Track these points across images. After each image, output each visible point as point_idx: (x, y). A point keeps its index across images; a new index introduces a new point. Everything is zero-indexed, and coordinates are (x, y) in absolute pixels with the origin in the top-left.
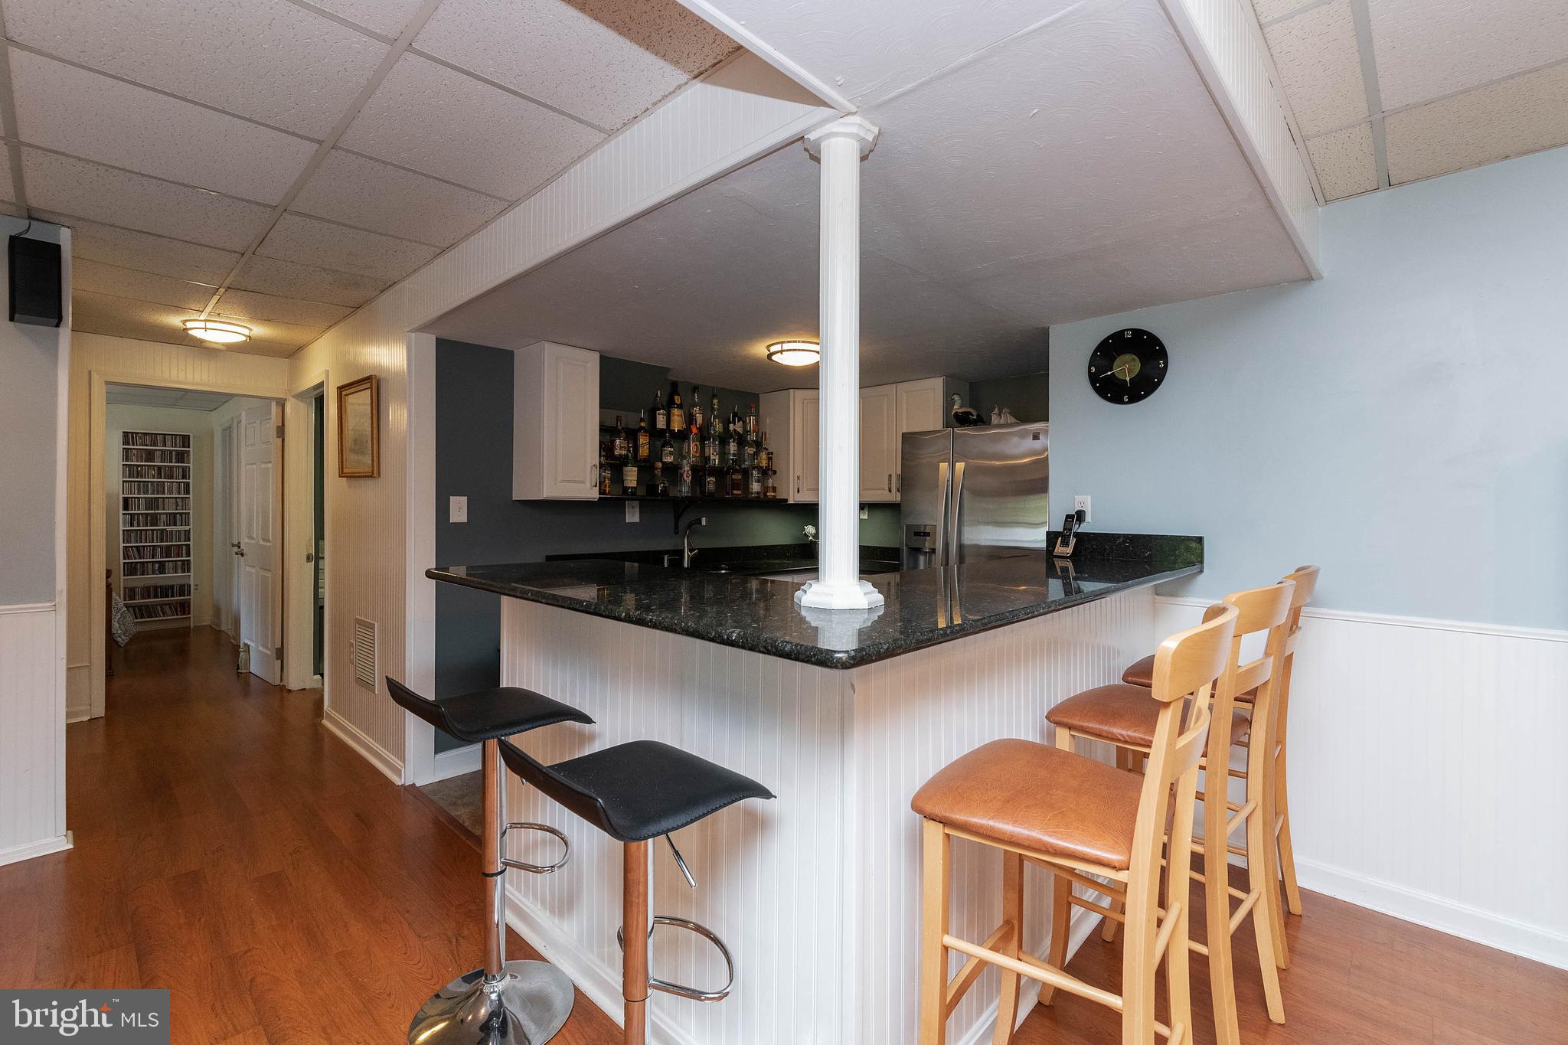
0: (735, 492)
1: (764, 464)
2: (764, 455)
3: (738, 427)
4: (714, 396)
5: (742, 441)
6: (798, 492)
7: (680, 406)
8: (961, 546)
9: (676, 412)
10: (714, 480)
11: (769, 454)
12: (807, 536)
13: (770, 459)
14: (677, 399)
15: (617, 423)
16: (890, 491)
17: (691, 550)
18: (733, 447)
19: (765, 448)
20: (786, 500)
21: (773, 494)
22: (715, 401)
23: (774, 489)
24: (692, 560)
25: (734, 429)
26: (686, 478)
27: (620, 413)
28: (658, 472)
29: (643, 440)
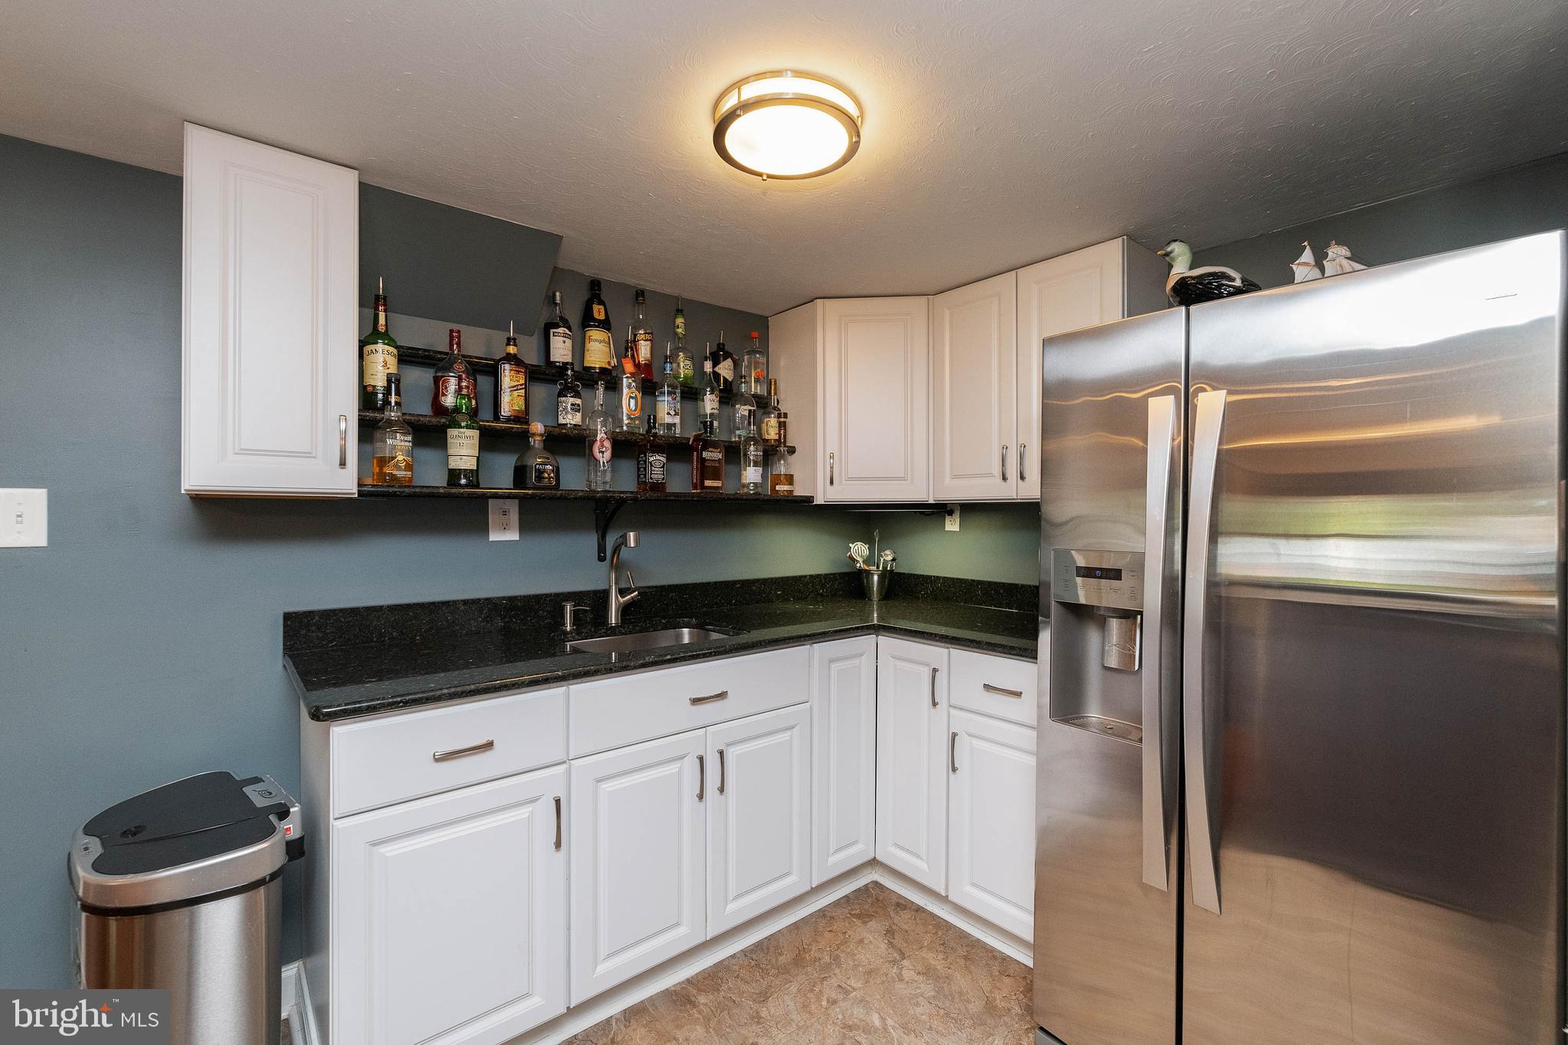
0: (708, 483)
1: (772, 434)
2: (773, 421)
3: (725, 369)
4: (679, 311)
5: (728, 395)
6: (832, 483)
7: (605, 325)
8: (1213, 584)
9: (596, 335)
10: (664, 460)
11: (779, 416)
12: (854, 560)
13: (782, 426)
14: (598, 312)
15: (451, 346)
16: (1004, 478)
17: (622, 592)
18: (710, 403)
19: (775, 408)
20: (810, 499)
21: (786, 488)
22: (680, 321)
23: (790, 479)
24: (625, 610)
25: (714, 372)
26: (598, 455)
27: (455, 327)
28: (536, 442)
29: (509, 378)
